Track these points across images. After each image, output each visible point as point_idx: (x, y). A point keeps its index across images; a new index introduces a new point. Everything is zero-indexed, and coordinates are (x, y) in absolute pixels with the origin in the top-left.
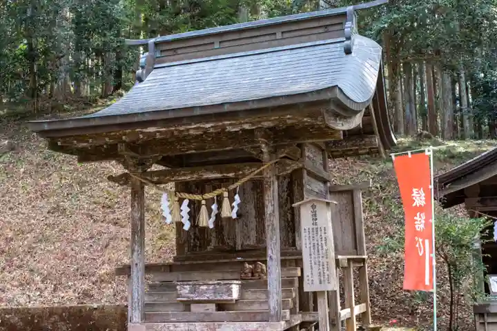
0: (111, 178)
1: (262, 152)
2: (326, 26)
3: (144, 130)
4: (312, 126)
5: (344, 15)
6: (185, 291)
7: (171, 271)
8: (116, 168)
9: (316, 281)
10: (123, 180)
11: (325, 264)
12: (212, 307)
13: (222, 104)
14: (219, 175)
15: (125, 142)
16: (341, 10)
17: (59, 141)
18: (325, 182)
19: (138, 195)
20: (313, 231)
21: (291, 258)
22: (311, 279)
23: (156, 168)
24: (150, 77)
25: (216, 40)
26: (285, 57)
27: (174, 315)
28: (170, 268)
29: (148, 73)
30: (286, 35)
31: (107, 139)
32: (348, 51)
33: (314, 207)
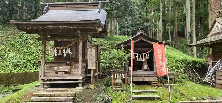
0: (36, 39)
1: (78, 35)
2: (94, 6)
3: (47, 26)
4: (92, 29)
5: (98, 3)
6: (56, 69)
7: (52, 64)
8: (37, 36)
9: (91, 67)
10: (39, 39)
12: (64, 73)
13: (69, 21)
14: (67, 40)
15: (41, 29)
16: (98, 2)
17: (20, 27)
18: (92, 43)
19: (44, 44)
20: (90, 55)
21: (85, 61)
23: (49, 37)
24: (47, 13)
25: (66, 6)
26: (84, 12)
27: (53, 75)
28: (52, 63)
29: (47, 12)
30: (84, 7)
31: (36, 28)
32: (99, 12)
33: (91, 49)
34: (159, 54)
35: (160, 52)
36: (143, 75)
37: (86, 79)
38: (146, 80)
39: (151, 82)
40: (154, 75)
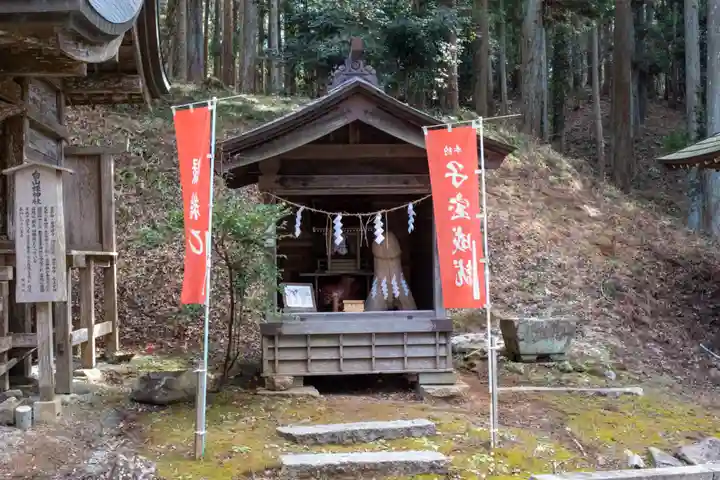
9: (36, 289)
11: (51, 262)
18: (58, 139)
20: (34, 212)
22: (27, 284)
33: (36, 175)
34: (453, 192)
35: (459, 179)
36: (369, 335)
37: (14, 361)
38: (387, 364)
39: (417, 374)
40: (432, 334)
